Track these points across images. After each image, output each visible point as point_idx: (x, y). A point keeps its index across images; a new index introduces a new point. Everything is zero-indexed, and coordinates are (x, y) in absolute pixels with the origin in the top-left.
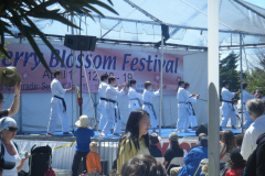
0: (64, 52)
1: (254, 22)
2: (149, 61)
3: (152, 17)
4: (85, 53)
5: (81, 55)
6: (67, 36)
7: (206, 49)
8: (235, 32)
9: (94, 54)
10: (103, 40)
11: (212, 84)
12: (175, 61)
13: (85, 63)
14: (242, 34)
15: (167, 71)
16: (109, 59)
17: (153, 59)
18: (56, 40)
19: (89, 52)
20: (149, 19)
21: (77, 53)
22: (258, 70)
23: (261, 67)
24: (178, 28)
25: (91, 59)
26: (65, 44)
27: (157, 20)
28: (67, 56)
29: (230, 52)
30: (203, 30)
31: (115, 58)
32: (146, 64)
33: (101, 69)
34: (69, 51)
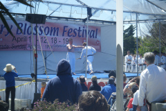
0: (26, 25)
1: (145, 6)
2: (79, 30)
3: (81, 3)
4: (39, 25)
5: (36, 26)
6: (27, 15)
7: (115, 23)
8: (133, 12)
9: (45, 26)
10: (50, 17)
11: (119, 45)
12: (95, 31)
13: (39, 31)
14: (137, 13)
15: (91, 37)
16: (54, 29)
17: (82, 29)
18: (21, 17)
19: (41, 25)
20: (79, 4)
21: (34, 25)
22: (147, 36)
23: (149, 35)
24: (97, 9)
25: (43, 29)
26: (26, 20)
27: (85, 5)
28: (27, 27)
29: (130, 25)
30: (113, 11)
31: (58, 28)
32: (77, 32)
33: (49, 35)
34: (28, 24)
